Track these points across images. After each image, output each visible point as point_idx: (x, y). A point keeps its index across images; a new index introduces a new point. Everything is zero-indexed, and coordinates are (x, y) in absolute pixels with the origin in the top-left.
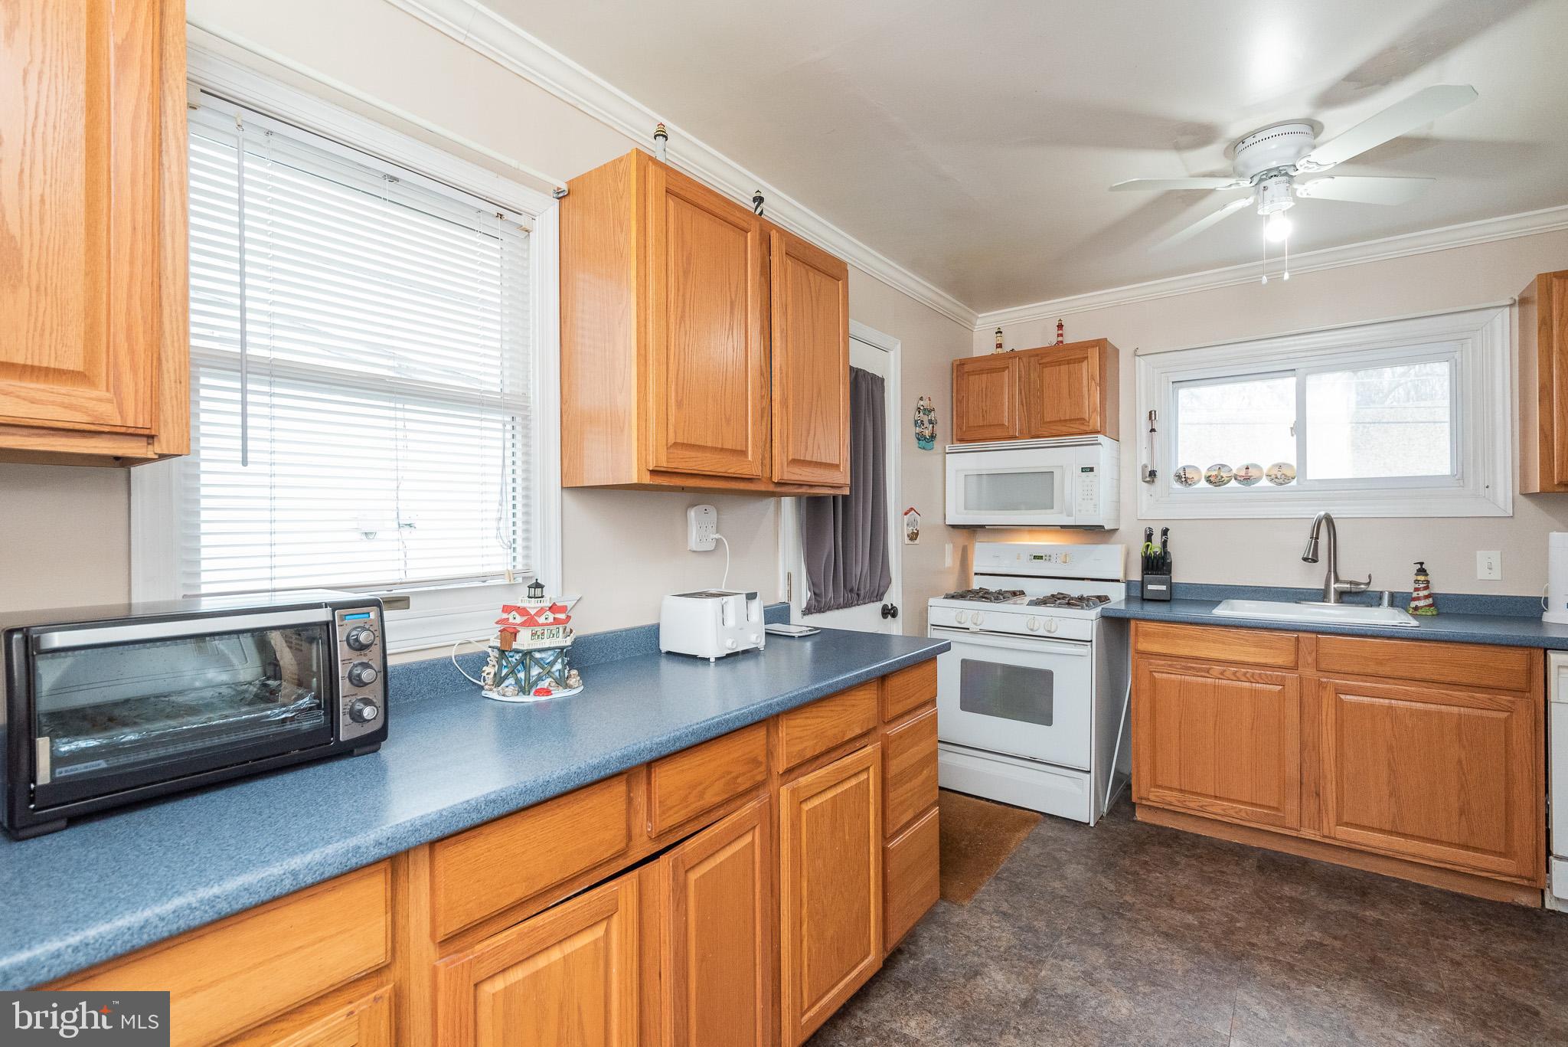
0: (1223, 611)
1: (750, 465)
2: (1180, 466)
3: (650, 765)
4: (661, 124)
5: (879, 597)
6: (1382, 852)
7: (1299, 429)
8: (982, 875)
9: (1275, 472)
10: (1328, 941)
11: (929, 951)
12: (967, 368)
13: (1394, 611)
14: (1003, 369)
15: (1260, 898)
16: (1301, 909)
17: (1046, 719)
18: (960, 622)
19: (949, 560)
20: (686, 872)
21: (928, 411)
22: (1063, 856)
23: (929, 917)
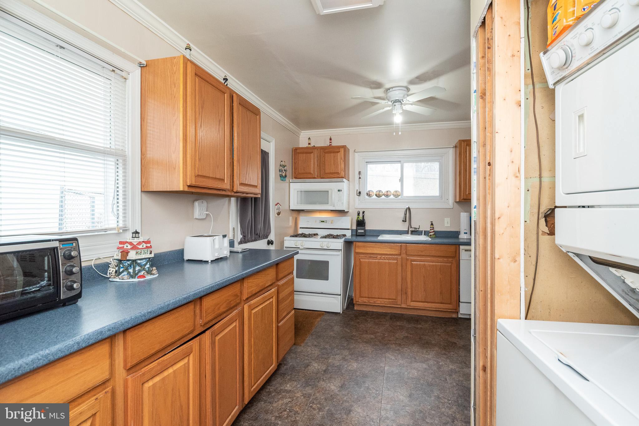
0: (381, 238)
1: (226, 185)
2: (368, 191)
3: (201, 298)
4: (188, 44)
5: (267, 237)
6: (422, 308)
7: (401, 180)
8: (306, 335)
9: (395, 193)
10: (409, 335)
11: (291, 362)
12: (298, 151)
13: (425, 236)
14: (311, 153)
15: (391, 327)
16: (401, 328)
17: (326, 278)
18: (296, 246)
19: (291, 223)
20: (215, 336)
21: (284, 166)
22: (333, 324)
23: (290, 351)
